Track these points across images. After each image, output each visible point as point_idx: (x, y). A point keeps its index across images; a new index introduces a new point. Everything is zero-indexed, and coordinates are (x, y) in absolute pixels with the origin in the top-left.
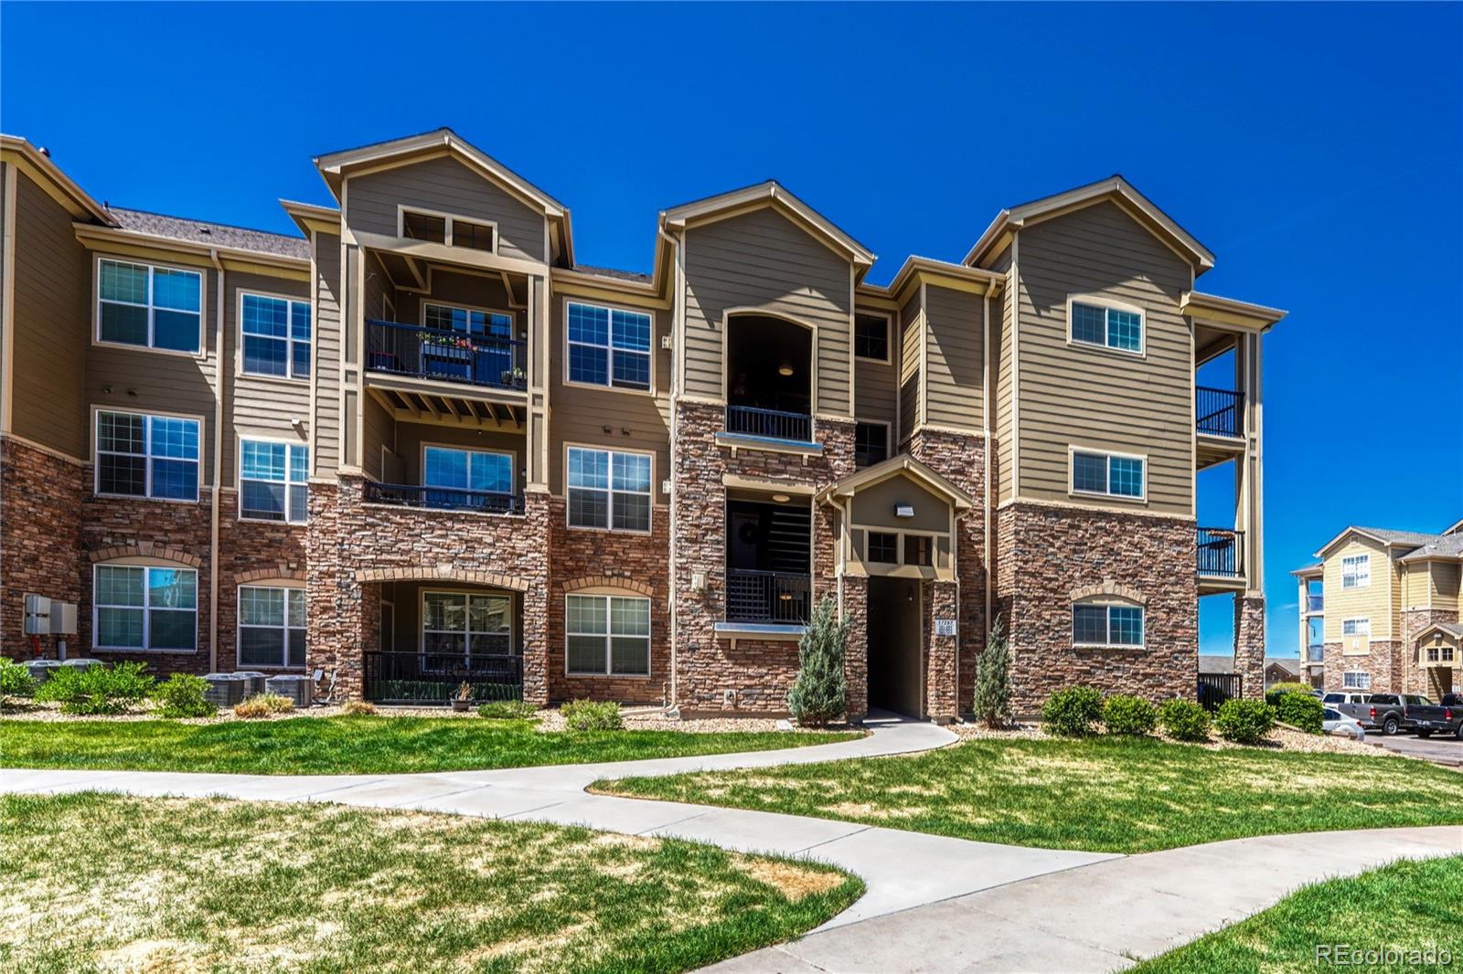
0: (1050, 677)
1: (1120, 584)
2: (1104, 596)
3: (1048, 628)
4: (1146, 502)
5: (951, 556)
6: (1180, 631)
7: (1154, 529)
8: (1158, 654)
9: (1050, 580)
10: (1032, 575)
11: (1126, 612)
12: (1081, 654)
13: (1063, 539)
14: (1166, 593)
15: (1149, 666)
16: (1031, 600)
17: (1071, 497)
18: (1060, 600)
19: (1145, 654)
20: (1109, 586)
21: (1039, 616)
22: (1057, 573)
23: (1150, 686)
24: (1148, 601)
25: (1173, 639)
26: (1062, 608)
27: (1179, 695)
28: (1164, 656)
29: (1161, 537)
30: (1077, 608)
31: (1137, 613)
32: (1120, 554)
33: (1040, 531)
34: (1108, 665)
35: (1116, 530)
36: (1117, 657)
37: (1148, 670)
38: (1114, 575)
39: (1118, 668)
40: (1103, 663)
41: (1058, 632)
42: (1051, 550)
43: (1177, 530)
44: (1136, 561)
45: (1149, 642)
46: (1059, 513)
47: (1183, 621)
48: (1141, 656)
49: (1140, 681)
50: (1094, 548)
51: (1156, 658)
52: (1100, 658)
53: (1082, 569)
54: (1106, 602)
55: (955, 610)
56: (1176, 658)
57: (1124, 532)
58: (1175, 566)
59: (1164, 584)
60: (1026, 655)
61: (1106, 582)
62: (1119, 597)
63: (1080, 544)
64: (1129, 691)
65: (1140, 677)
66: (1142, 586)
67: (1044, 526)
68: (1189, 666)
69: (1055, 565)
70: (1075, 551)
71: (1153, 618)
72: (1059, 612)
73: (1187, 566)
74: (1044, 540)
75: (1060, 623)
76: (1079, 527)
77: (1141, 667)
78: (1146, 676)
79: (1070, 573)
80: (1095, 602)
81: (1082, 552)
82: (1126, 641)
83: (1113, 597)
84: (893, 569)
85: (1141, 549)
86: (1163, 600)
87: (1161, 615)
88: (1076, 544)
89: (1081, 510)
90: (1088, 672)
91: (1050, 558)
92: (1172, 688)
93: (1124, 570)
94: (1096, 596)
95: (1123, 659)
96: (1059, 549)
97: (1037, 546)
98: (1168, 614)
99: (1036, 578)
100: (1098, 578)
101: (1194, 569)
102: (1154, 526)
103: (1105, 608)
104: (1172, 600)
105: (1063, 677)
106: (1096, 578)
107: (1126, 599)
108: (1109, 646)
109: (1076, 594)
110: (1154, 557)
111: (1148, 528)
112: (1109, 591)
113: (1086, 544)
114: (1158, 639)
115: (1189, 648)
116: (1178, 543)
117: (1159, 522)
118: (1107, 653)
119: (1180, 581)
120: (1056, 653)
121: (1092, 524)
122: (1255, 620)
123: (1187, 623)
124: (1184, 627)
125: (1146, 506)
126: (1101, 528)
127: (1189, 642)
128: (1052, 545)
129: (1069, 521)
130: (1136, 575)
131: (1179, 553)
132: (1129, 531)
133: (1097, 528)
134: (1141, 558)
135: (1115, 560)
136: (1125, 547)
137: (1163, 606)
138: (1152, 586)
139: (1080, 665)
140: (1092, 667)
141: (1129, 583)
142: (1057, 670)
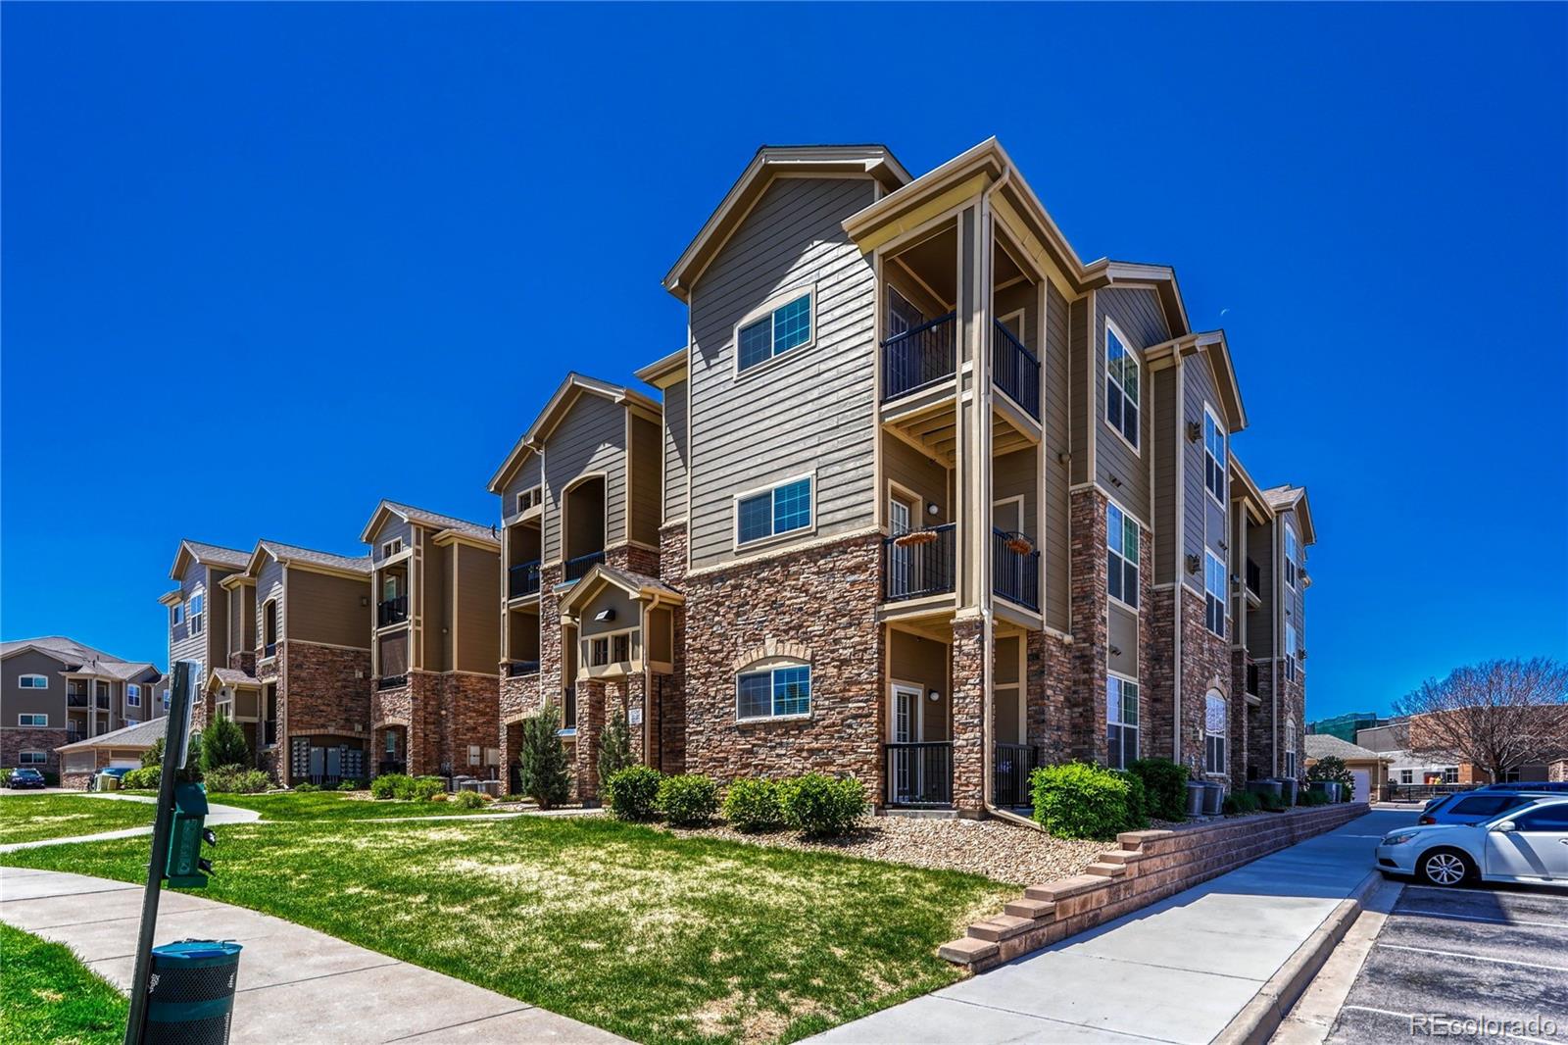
0: (715, 760)
1: (782, 642)
2: (766, 659)
3: (713, 705)
4: (814, 530)
5: (641, 647)
6: (854, 689)
7: (822, 562)
8: (826, 723)
9: (715, 652)
10: (700, 651)
11: (791, 673)
12: (744, 731)
13: (727, 603)
14: (836, 641)
15: (816, 739)
16: (699, 678)
17: (737, 554)
18: (725, 673)
19: (811, 723)
20: (771, 646)
21: (706, 694)
22: (720, 643)
23: (817, 764)
24: (813, 656)
25: (845, 700)
26: (726, 681)
27: (853, 774)
28: (833, 725)
29: (832, 569)
30: (743, 679)
31: (804, 673)
32: (782, 605)
33: (706, 602)
34: (771, 741)
35: (778, 577)
36: (779, 732)
37: (815, 745)
38: (776, 633)
39: (781, 744)
40: (765, 740)
41: (722, 709)
42: (717, 619)
43: (852, 553)
44: (801, 609)
45: (816, 707)
46: (723, 576)
47: (859, 675)
48: (806, 727)
49: (806, 759)
50: (756, 605)
51: (824, 728)
52: (763, 734)
53: (744, 634)
54: (770, 666)
55: (643, 699)
56: (850, 726)
57: (787, 577)
58: (848, 602)
59: (834, 630)
60: (695, 738)
61: (768, 642)
62: (783, 658)
63: (742, 605)
64: (793, 772)
65: (805, 754)
66: (807, 639)
67: (710, 595)
68: (866, 735)
69: (720, 635)
70: (738, 615)
71: (821, 676)
72: (725, 686)
73: (865, 598)
74: (710, 610)
75: (724, 699)
76: (741, 586)
77: (806, 741)
78: (812, 752)
79: (733, 641)
80: (759, 669)
81: (745, 613)
82: (792, 709)
83: (777, 658)
84: (605, 670)
85: (806, 591)
86: (833, 652)
87: (832, 671)
88: (739, 607)
89: (743, 566)
90: (750, 752)
91: (715, 629)
92: (843, 766)
93: (787, 623)
94: (760, 662)
95: (787, 733)
96: (724, 616)
97: (704, 618)
98: (839, 668)
99: (703, 653)
100: (759, 640)
101: (872, 600)
102: (822, 558)
103: (767, 675)
104: (845, 648)
105: (727, 759)
106: (758, 639)
107: (790, 658)
108: (773, 717)
109: (737, 664)
110: (822, 598)
111: (816, 562)
112: (771, 653)
113: (748, 603)
114: (827, 703)
115: (866, 711)
116: (853, 570)
117: (827, 550)
118: (769, 727)
119: (856, 622)
120: (720, 732)
121: (755, 578)
122: (968, 655)
123: (865, 676)
124: (859, 683)
125: (815, 534)
126: (763, 579)
127: (866, 701)
128: (717, 614)
129: (732, 582)
130: (801, 626)
131: (853, 583)
132: (795, 573)
133: (760, 581)
134: (806, 603)
135: (778, 614)
136: (789, 595)
137: (833, 660)
138: (820, 636)
139: (743, 744)
140: (754, 745)
141: (792, 638)
142: (721, 751)
